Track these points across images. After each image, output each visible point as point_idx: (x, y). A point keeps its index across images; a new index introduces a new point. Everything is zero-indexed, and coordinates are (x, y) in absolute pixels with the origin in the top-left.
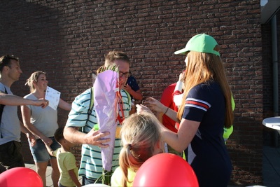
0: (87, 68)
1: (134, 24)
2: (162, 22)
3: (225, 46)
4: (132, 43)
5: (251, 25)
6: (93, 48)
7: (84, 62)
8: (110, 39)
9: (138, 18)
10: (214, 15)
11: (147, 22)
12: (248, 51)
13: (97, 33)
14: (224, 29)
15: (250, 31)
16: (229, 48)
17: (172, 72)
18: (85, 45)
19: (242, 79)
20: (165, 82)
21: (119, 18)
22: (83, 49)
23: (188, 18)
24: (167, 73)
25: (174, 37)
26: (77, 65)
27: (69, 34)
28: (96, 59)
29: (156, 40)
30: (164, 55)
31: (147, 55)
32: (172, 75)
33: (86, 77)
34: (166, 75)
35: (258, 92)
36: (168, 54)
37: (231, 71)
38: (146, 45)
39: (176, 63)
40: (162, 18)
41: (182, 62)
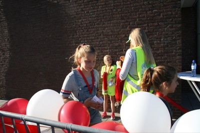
2: (114, 8)
3: (156, 24)
4: (95, 23)
5: (174, 9)
6: (69, 27)
8: (80, 21)
10: (149, 3)
11: (104, 9)
12: (172, 27)
13: (72, 17)
14: (156, 12)
15: (174, 13)
16: (159, 25)
17: (121, 42)
18: (64, 25)
19: (167, 46)
20: (116, 49)
21: (86, 6)
23: (132, 5)
24: (118, 42)
25: (122, 18)
28: (72, 34)
29: (110, 20)
30: (116, 30)
32: (121, 44)
34: (117, 44)
35: (178, 55)
36: (118, 30)
37: (160, 41)
38: (104, 24)
39: (124, 36)
40: (114, 6)
41: (127, 35)
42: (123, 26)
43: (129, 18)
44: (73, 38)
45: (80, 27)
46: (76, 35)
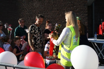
0: (27, 21)
1: (43, 5)
2: (53, 5)
4: (43, 12)
5: (84, 6)
6: (29, 14)
8: (35, 10)
9: (45, 3)
10: (71, 2)
11: (48, 5)
12: (83, 15)
13: (30, 8)
14: (75, 8)
15: (84, 9)
18: (26, 13)
21: (38, 3)
23: (63, 3)
25: (58, 10)
27: (20, 8)
28: (30, 18)
29: (51, 11)
30: (54, 16)
31: (48, 16)
36: (55, 16)
38: (48, 13)
39: (58, 19)
40: (53, 3)
41: (60, 19)
42: (58, 14)
43: (61, 10)
44: (31, 20)
45: (34, 14)
46: (33, 18)
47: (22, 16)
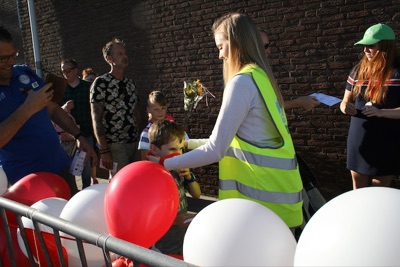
0: (172, 54)
3: (364, 13)
6: (178, 27)
7: (167, 46)
8: (199, 12)
13: (183, 5)
16: (370, 14)
17: (285, 56)
18: (168, 23)
22: (165, 29)
24: (277, 57)
25: (287, 4)
26: (159, 51)
27: (148, 9)
28: (183, 42)
29: (261, 10)
30: (273, 31)
32: (284, 60)
33: (171, 67)
34: (276, 61)
36: (278, 30)
39: (290, 42)
41: (297, 41)
42: (288, 20)
43: (301, 3)
44: (185, 50)
45: (199, 25)
46: (192, 43)
47: (154, 36)
